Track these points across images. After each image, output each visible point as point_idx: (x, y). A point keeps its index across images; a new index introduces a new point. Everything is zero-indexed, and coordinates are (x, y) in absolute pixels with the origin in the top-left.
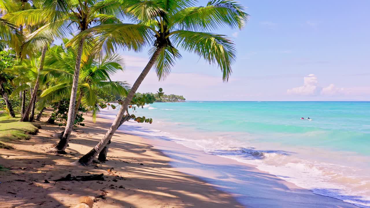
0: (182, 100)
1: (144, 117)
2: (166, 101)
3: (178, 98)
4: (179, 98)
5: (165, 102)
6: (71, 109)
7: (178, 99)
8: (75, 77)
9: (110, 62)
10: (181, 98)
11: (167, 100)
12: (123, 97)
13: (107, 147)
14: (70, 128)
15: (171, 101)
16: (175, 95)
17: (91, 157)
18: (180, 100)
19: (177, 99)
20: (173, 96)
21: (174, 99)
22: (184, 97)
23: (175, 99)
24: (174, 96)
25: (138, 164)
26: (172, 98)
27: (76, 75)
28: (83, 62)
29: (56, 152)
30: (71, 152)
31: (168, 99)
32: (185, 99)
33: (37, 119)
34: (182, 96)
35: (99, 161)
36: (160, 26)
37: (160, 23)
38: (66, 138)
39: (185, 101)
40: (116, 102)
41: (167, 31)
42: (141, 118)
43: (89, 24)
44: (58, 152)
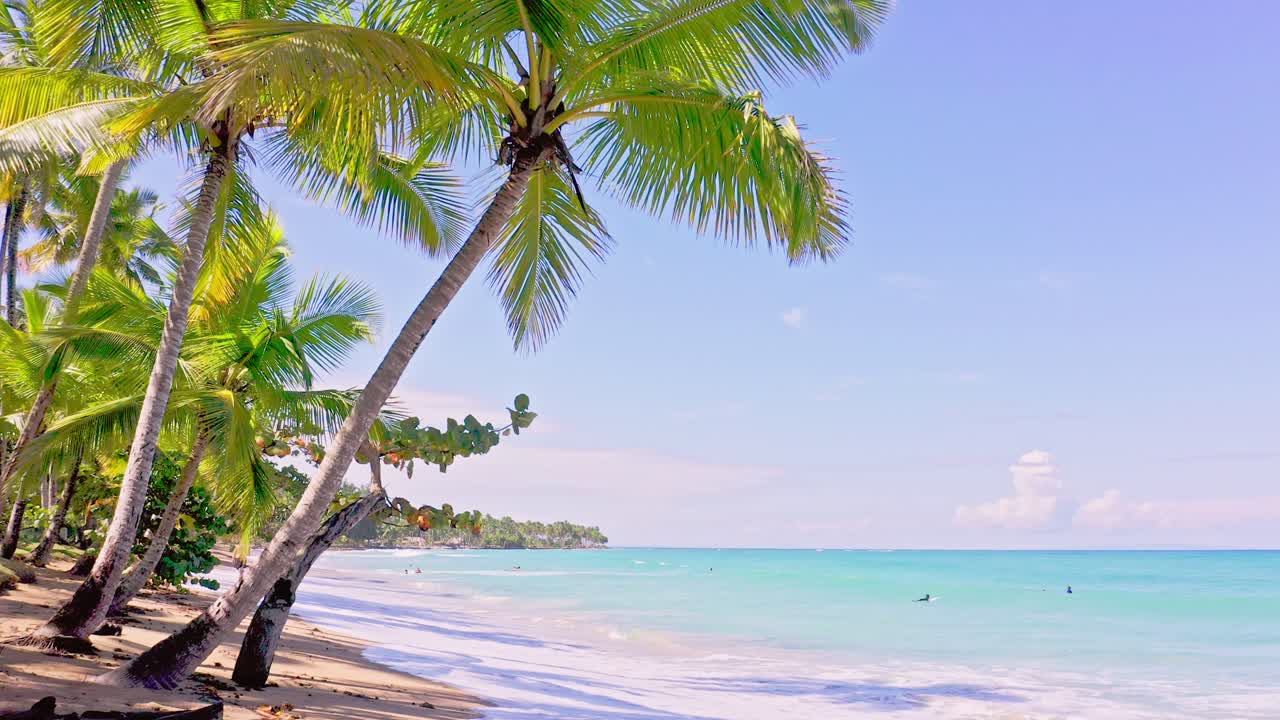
0: (596, 541)
1: (447, 509)
2: (539, 545)
3: (580, 534)
4: (584, 536)
5: (535, 548)
6: (138, 460)
7: (583, 540)
8: (169, 330)
9: (326, 315)
10: (593, 533)
11: (544, 542)
12: (388, 530)
13: (276, 623)
14: (126, 540)
15: (558, 546)
16: (571, 523)
17: (191, 649)
18: (589, 543)
19: (580, 539)
20: (564, 529)
21: (566, 539)
22: (604, 533)
23: (570, 538)
24: (566, 528)
25: (413, 706)
26: (561, 535)
27: (171, 325)
28: (213, 304)
29: (48, 640)
30: (119, 650)
31: (545, 537)
32: (605, 540)
33: (36, 558)
34: (597, 529)
35: (233, 684)
36: (526, 80)
37: (527, 69)
38: (103, 584)
39: (606, 544)
40: (361, 546)
41: (554, 106)
42: (433, 510)
43: (246, 138)
44: (58, 642)
